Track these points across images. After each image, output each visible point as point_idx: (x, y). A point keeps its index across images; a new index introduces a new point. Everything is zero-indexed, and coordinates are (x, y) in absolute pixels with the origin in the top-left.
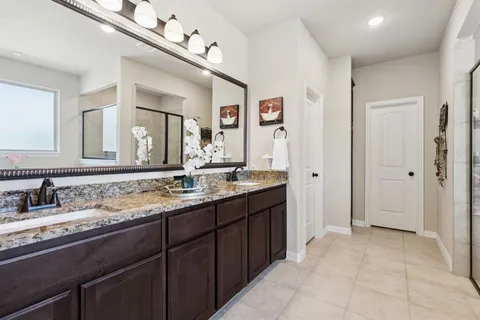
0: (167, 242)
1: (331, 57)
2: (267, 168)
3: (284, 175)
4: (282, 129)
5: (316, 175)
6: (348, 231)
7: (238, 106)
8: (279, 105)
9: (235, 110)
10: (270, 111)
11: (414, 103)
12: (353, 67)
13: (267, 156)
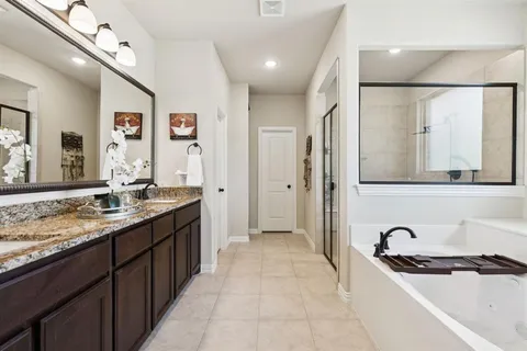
0: (114, 264)
1: (233, 81)
2: (180, 184)
3: (198, 190)
4: (196, 145)
5: (222, 190)
6: (246, 239)
7: (141, 115)
8: (193, 121)
9: (137, 119)
10: (183, 126)
11: (290, 131)
12: (250, 93)
13: (179, 172)
